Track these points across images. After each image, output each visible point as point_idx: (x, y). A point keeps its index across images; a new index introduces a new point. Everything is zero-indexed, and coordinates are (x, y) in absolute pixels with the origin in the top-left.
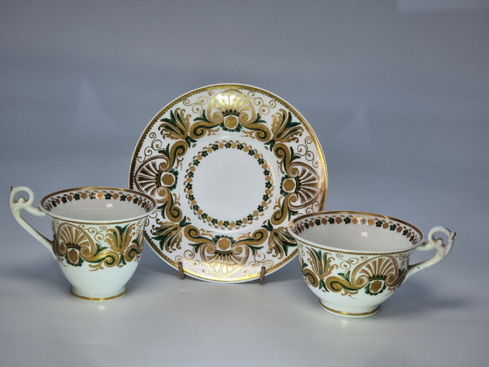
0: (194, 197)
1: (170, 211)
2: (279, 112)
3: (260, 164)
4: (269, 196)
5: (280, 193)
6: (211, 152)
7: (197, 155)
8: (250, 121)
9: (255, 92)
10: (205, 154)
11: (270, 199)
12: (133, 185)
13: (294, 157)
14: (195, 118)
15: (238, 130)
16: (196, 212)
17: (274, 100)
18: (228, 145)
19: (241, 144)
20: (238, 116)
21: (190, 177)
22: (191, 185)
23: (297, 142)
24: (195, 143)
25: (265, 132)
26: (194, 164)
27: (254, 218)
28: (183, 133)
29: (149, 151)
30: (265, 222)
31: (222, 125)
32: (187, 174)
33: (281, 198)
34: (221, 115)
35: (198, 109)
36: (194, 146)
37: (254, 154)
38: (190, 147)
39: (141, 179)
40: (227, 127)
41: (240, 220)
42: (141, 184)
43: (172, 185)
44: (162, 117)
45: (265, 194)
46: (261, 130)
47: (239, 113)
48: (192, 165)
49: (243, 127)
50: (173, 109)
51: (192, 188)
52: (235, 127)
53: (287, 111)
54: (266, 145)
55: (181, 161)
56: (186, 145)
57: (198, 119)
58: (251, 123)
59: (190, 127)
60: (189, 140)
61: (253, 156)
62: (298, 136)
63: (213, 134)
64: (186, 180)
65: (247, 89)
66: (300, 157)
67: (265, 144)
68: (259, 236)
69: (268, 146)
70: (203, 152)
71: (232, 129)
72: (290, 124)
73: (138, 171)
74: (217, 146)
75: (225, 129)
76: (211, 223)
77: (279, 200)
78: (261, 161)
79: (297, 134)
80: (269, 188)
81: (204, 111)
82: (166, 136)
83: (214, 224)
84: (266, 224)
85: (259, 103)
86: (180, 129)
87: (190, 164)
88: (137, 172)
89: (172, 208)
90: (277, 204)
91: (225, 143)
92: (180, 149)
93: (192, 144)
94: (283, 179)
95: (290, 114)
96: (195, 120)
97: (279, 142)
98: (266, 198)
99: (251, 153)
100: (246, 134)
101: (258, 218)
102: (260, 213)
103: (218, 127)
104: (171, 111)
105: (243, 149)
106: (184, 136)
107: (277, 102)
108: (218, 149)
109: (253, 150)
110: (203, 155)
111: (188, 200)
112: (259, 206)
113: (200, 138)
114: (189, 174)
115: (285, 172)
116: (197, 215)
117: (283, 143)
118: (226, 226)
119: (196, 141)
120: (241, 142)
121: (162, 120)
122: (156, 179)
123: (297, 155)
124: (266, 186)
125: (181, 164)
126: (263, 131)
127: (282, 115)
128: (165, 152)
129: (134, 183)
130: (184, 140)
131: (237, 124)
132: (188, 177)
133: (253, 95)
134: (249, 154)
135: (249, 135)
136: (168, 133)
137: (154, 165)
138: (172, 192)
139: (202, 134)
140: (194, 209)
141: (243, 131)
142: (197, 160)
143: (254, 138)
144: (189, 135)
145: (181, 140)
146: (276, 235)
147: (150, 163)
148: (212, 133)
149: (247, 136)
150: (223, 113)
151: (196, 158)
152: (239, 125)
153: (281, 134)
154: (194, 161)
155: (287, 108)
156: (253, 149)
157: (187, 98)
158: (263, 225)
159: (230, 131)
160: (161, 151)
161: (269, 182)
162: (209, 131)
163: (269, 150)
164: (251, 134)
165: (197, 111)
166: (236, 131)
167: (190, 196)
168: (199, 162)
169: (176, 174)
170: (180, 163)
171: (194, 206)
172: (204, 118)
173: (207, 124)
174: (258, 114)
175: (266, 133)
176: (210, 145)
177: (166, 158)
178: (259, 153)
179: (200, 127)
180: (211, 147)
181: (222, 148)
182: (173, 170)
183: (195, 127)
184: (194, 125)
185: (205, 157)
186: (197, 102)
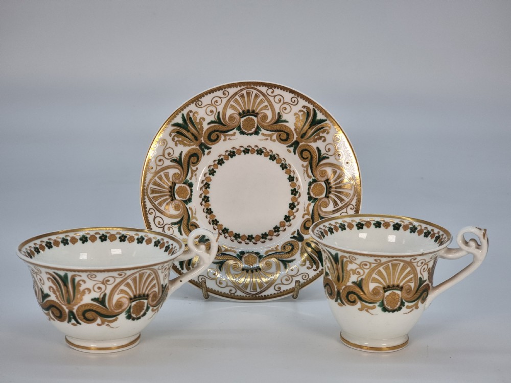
0: (212, 210)
1: (188, 227)
2: (303, 109)
3: (283, 169)
4: (296, 204)
5: (308, 200)
6: (227, 159)
7: (213, 164)
8: (270, 122)
9: (275, 88)
10: (221, 162)
11: (297, 207)
12: (145, 199)
13: (321, 158)
14: (209, 121)
15: (256, 133)
16: (216, 227)
17: (296, 96)
18: (246, 151)
19: (261, 149)
20: (256, 116)
21: (206, 188)
22: (208, 197)
23: (324, 141)
24: (209, 150)
25: (287, 133)
26: (210, 174)
27: (281, 229)
28: (196, 139)
29: (160, 160)
30: (295, 232)
31: (239, 128)
32: (202, 185)
33: (309, 205)
34: (238, 117)
35: (212, 111)
36: (209, 153)
37: (275, 158)
38: (204, 154)
39: (153, 191)
40: (244, 130)
41: (266, 233)
42: (153, 197)
43: (187, 198)
44: (174, 122)
45: (291, 202)
46: (282, 131)
47: (257, 114)
48: (208, 175)
49: (262, 129)
50: (185, 112)
51: (209, 201)
52: (253, 130)
53: (311, 107)
54: (289, 148)
55: (196, 171)
56: (200, 153)
57: (212, 122)
58: (271, 125)
59: (204, 132)
60: (203, 147)
61: (275, 161)
62: (325, 135)
63: (229, 139)
64: (201, 192)
65: (266, 86)
66: (328, 158)
67: (287, 147)
68: (288, 248)
69: (292, 149)
70: (219, 160)
71: (250, 132)
72: (315, 122)
73: (149, 183)
74: (234, 152)
75: (242, 133)
76: (233, 238)
77: (308, 207)
78: (284, 167)
79: (323, 132)
80: (295, 195)
81: (219, 113)
82: (178, 143)
83: (236, 239)
84: (296, 235)
85: (280, 101)
86: (192, 134)
87: (205, 175)
88: (148, 185)
89: (189, 224)
90: (306, 212)
91: (242, 149)
92: (194, 158)
93: (206, 151)
94: (310, 184)
95: (314, 111)
96: (209, 124)
97: (303, 143)
98: (292, 206)
99: (273, 158)
100: (266, 138)
101: (285, 229)
102: (287, 224)
103: (235, 130)
104: (183, 115)
105: (263, 154)
106: (197, 142)
107: (299, 99)
108: (235, 155)
109: (274, 155)
110: (219, 163)
111: (205, 214)
112: (286, 216)
113: (214, 144)
114: (204, 185)
115: (312, 176)
116: (217, 230)
117: (308, 144)
118: (251, 241)
119: (210, 148)
120: (260, 147)
121: (173, 125)
122: (170, 192)
123: (325, 155)
124: (292, 194)
125: (196, 175)
126: (285, 132)
127: (306, 112)
128: (178, 161)
129: (146, 197)
130: (198, 147)
131: (256, 126)
132: (204, 189)
133: (273, 93)
134: (270, 159)
135: (269, 138)
136: (180, 139)
137: (167, 176)
138: (188, 206)
139: (217, 140)
140: (213, 224)
141: (263, 134)
142: (213, 169)
143: (274, 141)
144: (203, 141)
145: (194, 147)
146: (309, 245)
147: (162, 173)
148: (228, 137)
149: (267, 139)
150: (240, 114)
151: (212, 167)
152: (258, 127)
153: (305, 134)
154: (209, 170)
155: (311, 104)
156: (274, 153)
157: (200, 99)
158: (292, 236)
159: (248, 135)
160: (173, 160)
161: (295, 189)
162: (225, 136)
163: (293, 153)
164: (271, 136)
165: (210, 114)
166: (255, 134)
167: (207, 209)
168: (215, 172)
169: (191, 185)
170: (194, 173)
171: (213, 221)
172: (218, 121)
173: (222, 128)
174: (279, 113)
175: (288, 135)
176: (227, 151)
177: (179, 168)
178: (281, 157)
179: (215, 131)
180: (227, 154)
181: (239, 154)
182: (188, 181)
183: (209, 132)
184: (208, 129)
185: (221, 165)
186: (210, 103)
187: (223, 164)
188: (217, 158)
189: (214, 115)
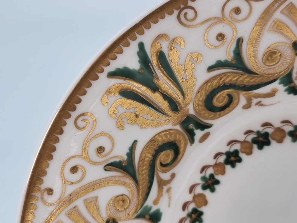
6: (250, 153)
7: (212, 162)
10: (233, 158)
14: (213, 62)
24: (206, 131)
26: (204, 188)
28: (174, 106)
29: (74, 169)
31: (287, 79)
32: (184, 214)
34: (289, 52)
35: (221, 37)
38: (192, 141)
44: (115, 65)
48: (199, 190)
50: (148, 38)
55: (169, 182)
56: (182, 139)
57: (220, 65)
59: (195, 90)
60: (191, 126)
63: (259, 104)
70: (228, 154)
74: (266, 135)
75: (294, 90)
81: (240, 41)
82: (125, 121)
86: (166, 97)
87: (192, 189)
91: (288, 128)
92: (167, 152)
93: (199, 134)
96: (211, 69)
103: (276, 85)
104: (141, 46)
106: (178, 115)
108: (268, 143)
110: (227, 162)
113: (220, 116)
114: (189, 215)
119: (209, 126)
121: (112, 75)
125: (168, 191)
128: (124, 166)
130: (178, 127)
136: (132, 110)
139: (228, 106)
142: (212, 176)
144: (192, 112)
145: (169, 126)
147: (79, 202)
148: (255, 101)
150: (295, 45)
151: (210, 171)
154: (203, 178)
157: (191, 4)
160: (112, 164)
162: (249, 98)
165: (217, 43)
168: (217, 182)
169: (155, 218)
170: (165, 188)
172: (237, 62)
173: (245, 79)
176: (248, 132)
177: (128, 182)
179: (225, 87)
180: (250, 138)
181: (280, 141)
182: (148, 209)
183: (209, 88)
184: (207, 82)
185: (233, 166)
186: (219, 15)
187: (238, 164)
188: (225, 149)
189: (225, 46)
